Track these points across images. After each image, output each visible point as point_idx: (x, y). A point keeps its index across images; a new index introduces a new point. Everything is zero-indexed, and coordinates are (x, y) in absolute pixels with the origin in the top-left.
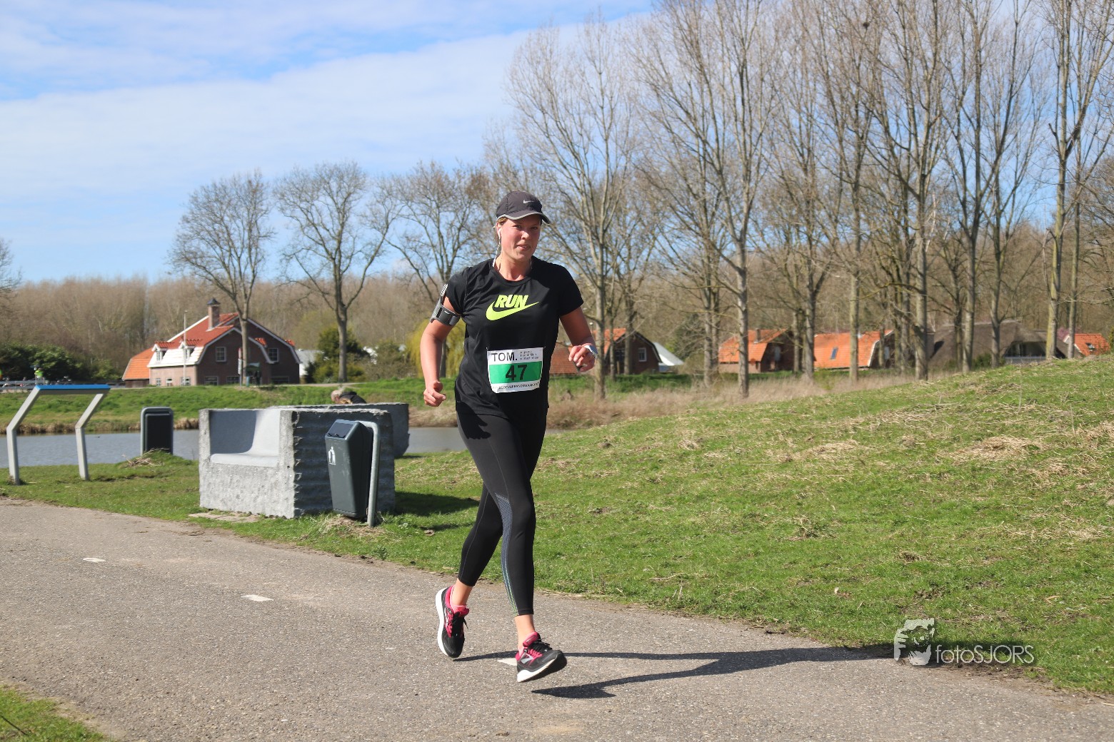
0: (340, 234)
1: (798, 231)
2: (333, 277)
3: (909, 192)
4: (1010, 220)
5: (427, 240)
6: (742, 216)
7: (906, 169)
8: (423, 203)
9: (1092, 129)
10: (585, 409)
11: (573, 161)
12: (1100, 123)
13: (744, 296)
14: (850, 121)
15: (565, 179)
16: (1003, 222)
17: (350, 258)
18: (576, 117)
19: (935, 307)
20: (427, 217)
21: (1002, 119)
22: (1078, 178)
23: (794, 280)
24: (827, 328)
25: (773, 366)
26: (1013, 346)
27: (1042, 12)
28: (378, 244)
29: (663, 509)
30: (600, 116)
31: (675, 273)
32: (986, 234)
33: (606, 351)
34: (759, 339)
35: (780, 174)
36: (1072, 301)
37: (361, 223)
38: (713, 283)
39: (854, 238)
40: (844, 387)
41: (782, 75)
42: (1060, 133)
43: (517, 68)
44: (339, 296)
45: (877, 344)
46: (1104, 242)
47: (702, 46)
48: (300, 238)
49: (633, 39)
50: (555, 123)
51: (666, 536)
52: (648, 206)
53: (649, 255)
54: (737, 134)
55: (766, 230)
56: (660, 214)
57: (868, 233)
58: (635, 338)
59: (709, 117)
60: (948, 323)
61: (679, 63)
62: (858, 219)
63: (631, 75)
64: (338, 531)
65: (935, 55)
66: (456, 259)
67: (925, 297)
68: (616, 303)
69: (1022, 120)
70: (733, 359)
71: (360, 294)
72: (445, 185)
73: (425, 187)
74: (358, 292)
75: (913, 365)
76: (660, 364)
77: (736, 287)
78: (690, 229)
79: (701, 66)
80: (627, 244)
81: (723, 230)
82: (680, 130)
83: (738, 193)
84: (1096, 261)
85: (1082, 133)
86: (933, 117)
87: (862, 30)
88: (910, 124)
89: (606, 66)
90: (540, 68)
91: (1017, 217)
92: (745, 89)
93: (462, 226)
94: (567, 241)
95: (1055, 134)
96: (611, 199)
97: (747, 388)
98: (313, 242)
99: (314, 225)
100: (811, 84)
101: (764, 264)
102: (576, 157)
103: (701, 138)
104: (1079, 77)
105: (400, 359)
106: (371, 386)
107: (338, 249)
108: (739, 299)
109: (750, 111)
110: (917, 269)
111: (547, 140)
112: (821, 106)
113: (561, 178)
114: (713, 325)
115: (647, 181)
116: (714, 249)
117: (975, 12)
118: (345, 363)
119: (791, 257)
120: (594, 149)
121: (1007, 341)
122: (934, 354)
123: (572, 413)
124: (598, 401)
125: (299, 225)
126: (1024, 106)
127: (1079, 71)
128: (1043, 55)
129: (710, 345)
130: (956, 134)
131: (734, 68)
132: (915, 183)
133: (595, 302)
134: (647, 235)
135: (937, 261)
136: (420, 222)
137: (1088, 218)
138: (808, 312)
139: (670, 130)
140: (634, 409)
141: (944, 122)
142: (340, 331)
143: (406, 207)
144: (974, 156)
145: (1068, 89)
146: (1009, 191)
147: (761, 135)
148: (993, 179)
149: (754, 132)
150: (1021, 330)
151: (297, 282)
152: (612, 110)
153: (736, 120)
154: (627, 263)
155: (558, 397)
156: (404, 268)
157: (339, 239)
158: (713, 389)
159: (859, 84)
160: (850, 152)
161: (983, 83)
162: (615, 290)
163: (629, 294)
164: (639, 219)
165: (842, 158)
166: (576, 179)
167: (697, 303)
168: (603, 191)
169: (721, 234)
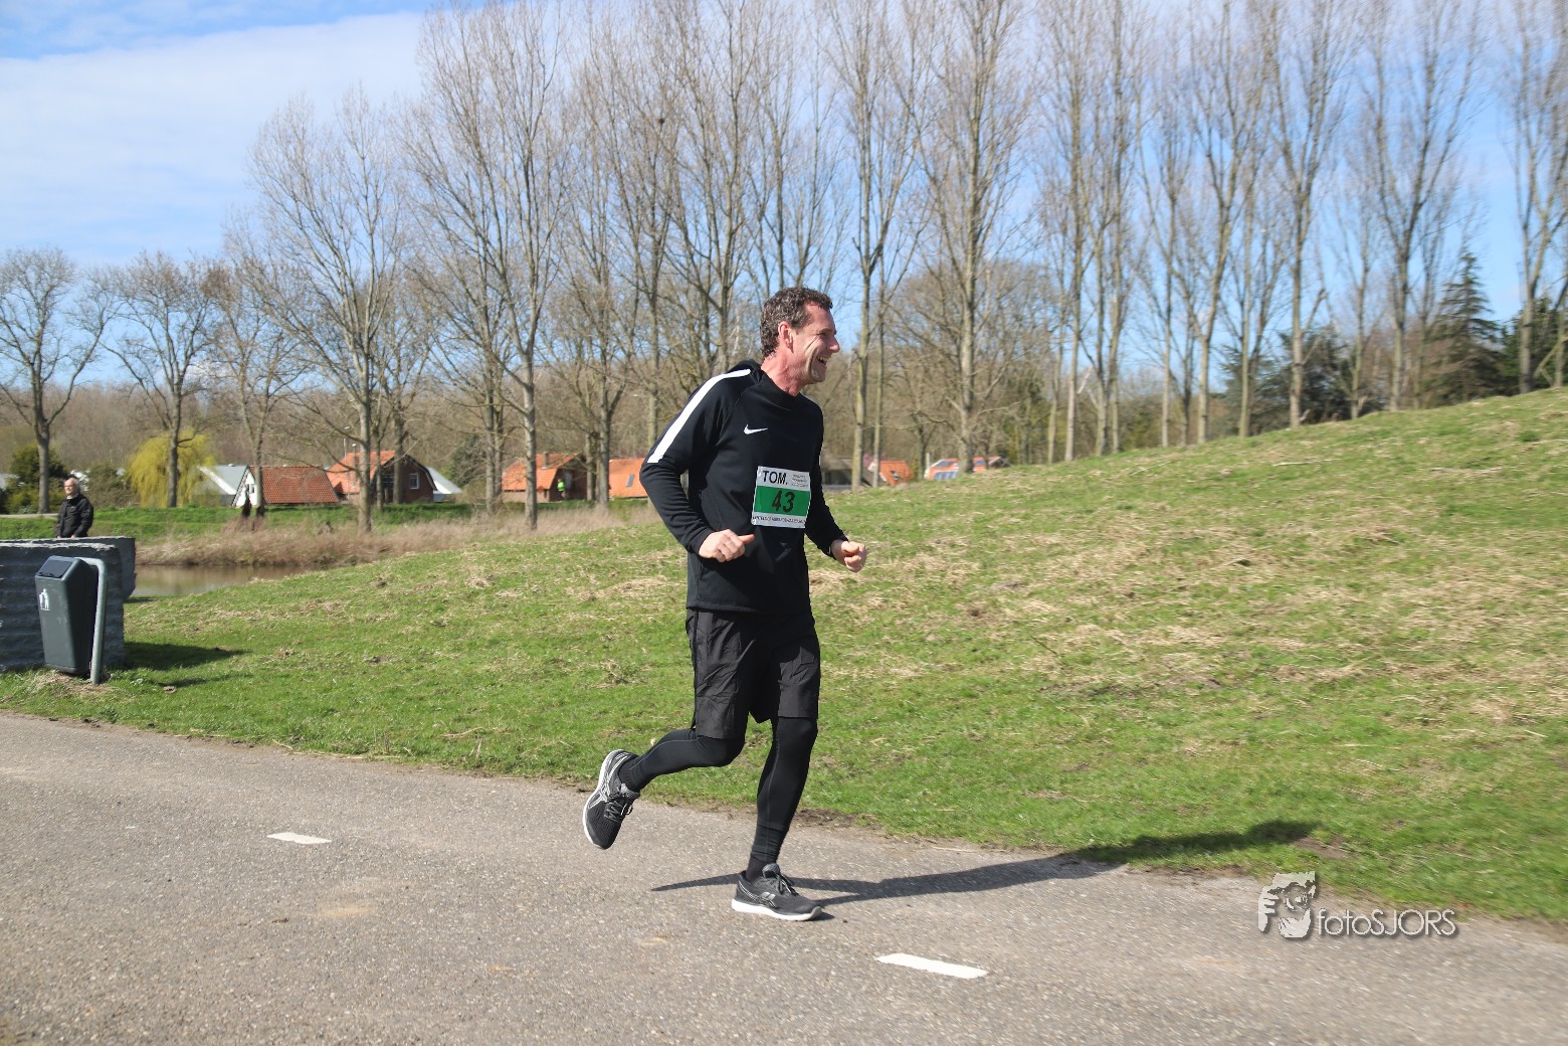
0: (40, 335)
1: (591, 343)
2: (31, 386)
3: (710, 304)
5: (150, 343)
6: (529, 326)
7: (707, 280)
8: (147, 300)
9: (894, 246)
10: (347, 544)
11: (333, 258)
12: (902, 238)
13: (532, 416)
14: (646, 226)
15: (324, 278)
17: (53, 363)
20: (153, 317)
21: (805, 231)
22: (882, 296)
23: (587, 400)
24: (623, 453)
27: (843, 122)
28: (90, 347)
29: (452, 655)
30: (364, 207)
31: (452, 388)
33: (372, 477)
34: (548, 464)
35: (571, 281)
36: (878, 426)
37: (68, 322)
38: (496, 401)
39: (653, 355)
42: (863, 248)
43: (263, 148)
44: (39, 411)
46: (909, 365)
47: (481, 133)
49: (401, 122)
50: (310, 214)
51: (458, 687)
52: (421, 312)
53: (422, 368)
54: (523, 233)
55: (555, 342)
56: (435, 321)
57: (668, 349)
58: (406, 463)
59: (490, 213)
61: (454, 151)
62: (656, 332)
63: (399, 162)
64: (51, 690)
65: (736, 157)
66: (189, 367)
68: (384, 422)
69: (825, 233)
70: (519, 487)
71: (67, 407)
72: (176, 280)
73: (150, 282)
74: (65, 404)
76: (435, 492)
77: (523, 405)
78: (470, 339)
80: (397, 353)
81: (507, 341)
82: (459, 227)
83: (524, 299)
84: (900, 385)
85: (885, 249)
86: (734, 223)
87: (657, 125)
88: (710, 229)
89: (369, 151)
90: (291, 147)
92: (531, 184)
93: (196, 329)
94: (326, 348)
95: (859, 249)
96: (377, 302)
97: (535, 520)
98: (5, 344)
99: (6, 323)
100: (603, 182)
101: (553, 381)
102: (335, 253)
103: (481, 236)
104: (880, 190)
105: (118, 485)
107: (38, 352)
108: (526, 420)
109: (537, 209)
111: (300, 233)
112: (614, 206)
113: (319, 277)
114: (496, 448)
115: (419, 285)
116: (496, 362)
117: (775, 115)
118: (47, 489)
119: (583, 373)
120: (357, 244)
123: (332, 548)
124: (362, 535)
126: (827, 217)
127: (880, 184)
128: (845, 165)
129: (493, 471)
130: (758, 243)
131: (518, 160)
132: (716, 295)
133: (358, 422)
134: (420, 345)
136: (143, 323)
137: (891, 339)
138: (602, 435)
139: (445, 227)
140: (406, 544)
141: (746, 231)
142: (41, 451)
143: (126, 305)
144: (777, 268)
145: (870, 203)
147: (549, 236)
149: (540, 233)
152: (377, 200)
153: (521, 218)
154: (397, 376)
155: (315, 530)
156: (123, 377)
157: (39, 340)
158: (497, 521)
159: (655, 184)
160: (647, 258)
161: (785, 192)
162: (381, 404)
163: (398, 411)
164: (410, 326)
165: (639, 265)
166: (336, 278)
167: (477, 422)
168: (367, 293)
169: (504, 346)
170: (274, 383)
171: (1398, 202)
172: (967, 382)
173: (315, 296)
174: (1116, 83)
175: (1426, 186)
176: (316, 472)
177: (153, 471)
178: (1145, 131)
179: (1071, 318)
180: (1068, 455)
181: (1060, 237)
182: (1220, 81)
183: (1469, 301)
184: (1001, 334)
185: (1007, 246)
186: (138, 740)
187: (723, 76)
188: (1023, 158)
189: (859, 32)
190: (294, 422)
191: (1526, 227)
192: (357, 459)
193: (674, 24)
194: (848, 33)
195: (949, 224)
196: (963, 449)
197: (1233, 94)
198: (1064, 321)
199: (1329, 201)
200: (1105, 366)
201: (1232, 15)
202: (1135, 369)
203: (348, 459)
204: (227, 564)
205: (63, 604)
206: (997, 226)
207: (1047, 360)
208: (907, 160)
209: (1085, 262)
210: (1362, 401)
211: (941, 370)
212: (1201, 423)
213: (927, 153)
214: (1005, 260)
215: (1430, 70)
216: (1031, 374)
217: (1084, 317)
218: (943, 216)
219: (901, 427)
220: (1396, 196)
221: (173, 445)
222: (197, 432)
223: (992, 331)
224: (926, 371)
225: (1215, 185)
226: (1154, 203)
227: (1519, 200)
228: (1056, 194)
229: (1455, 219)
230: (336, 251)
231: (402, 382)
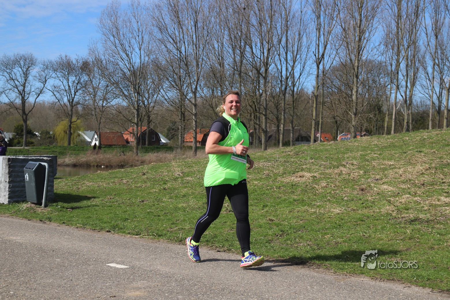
0: (25, 83)
1: (217, 89)
2: (21, 102)
3: (260, 75)
4: (298, 88)
5: (62, 87)
6: (195, 83)
7: (259, 67)
8: (62, 72)
9: (328, 54)
10: (130, 160)
11: (126, 58)
12: (331, 51)
13: (196, 115)
14: (238, 46)
15: (123, 65)
16: (295, 89)
17: (29, 94)
18: (128, 40)
19: (269, 121)
20: (63, 78)
21: (296, 49)
22: (323, 72)
26: (298, 138)
27: (310, 8)
28: (42, 89)
30: (138, 39)
31: (167, 105)
32: (289, 93)
33: (138, 136)
34: (200, 132)
35: (210, 66)
36: (321, 120)
37: (34, 80)
38: (183, 110)
41: (211, 26)
42: (317, 55)
43: (103, 18)
44: (24, 110)
46: (332, 98)
47: (179, 13)
48: (7, 85)
49: (151, 9)
50: (119, 42)
52: (157, 77)
53: (157, 97)
54: (194, 50)
55: (204, 88)
56: (162, 81)
57: (244, 91)
58: (151, 131)
59: (182, 42)
60: (274, 128)
61: (170, 20)
62: (241, 85)
63: (150, 23)
64: (29, 209)
65: (271, 22)
66: (76, 96)
67: (266, 118)
68: (143, 117)
69: (303, 50)
70: (191, 141)
71: (33, 110)
72: (72, 65)
73: (63, 66)
74: (33, 109)
75: (261, 144)
76: (160, 142)
77: (192, 111)
78: (174, 87)
79: (179, 21)
80: (148, 92)
82: (170, 47)
83: (194, 73)
84: (329, 105)
85: (325, 56)
86: (270, 46)
87: (242, 10)
88: (261, 48)
89: (140, 19)
90: (112, 18)
91: (301, 87)
92: (197, 32)
93: (78, 82)
94: (123, 90)
95: (315, 55)
96: (142, 73)
97: (196, 151)
98: (12, 87)
99: (13, 79)
100: (223, 31)
101: (203, 102)
102: (127, 56)
103: (178, 50)
104: (324, 35)
105: (50, 137)
106: (37, 148)
107: (24, 89)
108: (193, 116)
109: (199, 41)
110: (263, 106)
111: (115, 49)
112: (227, 40)
113: (121, 64)
114: (183, 126)
115: (156, 68)
116: (183, 96)
117: (286, 6)
118: (26, 138)
119: (214, 100)
120: (135, 53)
121: (296, 136)
122: (269, 140)
123: (124, 161)
124: (135, 157)
125: (6, 79)
126: (304, 44)
127: (324, 31)
128: (311, 25)
129: (181, 135)
130: (278, 53)
131: (192, 23)
132: (262, 72)
133: (134, 116)
134: (156, 89)
135: (271, 103)
136: (60, 80)
137: (327, 89)
139: (166, 47)
140: (150, 160)
141: (274, 48)
142: (24, 125)
143: (54, 74)
144: (285, 63)
145: (320, 38)
146: (298, 77)
147: (203, 50)
148: (292, 72)
149: (200, 49)
150: (301, 131)
151: (5, 103)
152: (142, 37)
153: (193, 44)
154: (148, 100)
155: (119, 154)
156: (53, 99)
157: (24, 86)
158: (182, 153)
159: (241, 32)
160: (238, 59)
161: (288, 34)
162: (143, 111)
163: (148, 113)
164: (153, 82)
165: (235, 61)
166: (127, 65)
167: (176, 117)
168: (138, 70)
169: (186, 90)
170: (105, 101)
172: (354, 105)
173: (120, 71)
176: (119, 134)
177: (62, 132)
179: (395, 81)
180: (392, 132)
181: (391, 50)
184: (367, 87)
185: (371, 54)
186: (59, 228)
188: (378, 21)
190: (112, 116)
192: (133, 129)
195: (350, 46)
196: (352, 130)
198: (392, 82)
200: (407, 99)
202: (419, 100)
203: (130, 130)
204: (87, 166)
205: (33, 178)
206: (367, 47)
207: (385, 97)
208: (334, 22)
209: (400, 62)
211: (345, 100)
212: (445, 121)
213: (342, 20)
214: (370, 60)
216: (379, 101)
217: (400, 81)
218: (347, 43)
219: (329, 121)
221: (69, 124)
222: (78, 119)
223: (364, 86)
224: (339, 100)
226: (429, 38)
228: (391, 35)
230: (127, 55)
231: (150, 102)
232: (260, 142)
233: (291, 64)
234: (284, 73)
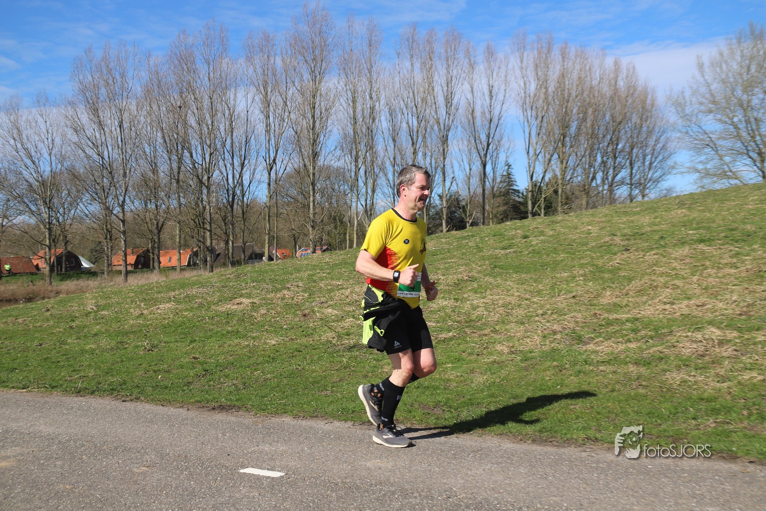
1: (151, 202)
3: (202, 184)
4: (248, 197)
6: (123, 194)
7: (201, 174)
9: (281, 160)
10: (40, 291)
11: (32, 165)
12: (284, 157)
13: (124, 233)
14: (174, 151)
15: (28, 174)
16: (245, 198)
18: (34, 143)
19: (216, 237)
21: (243, 153)
22: (276, 180)
23: (150, 226)
24: (166, 248)
25: (140, 267)
26: (251, 255)
27: (258, 108)
30: (47, 143)
31: (88, 221)
32: (238, 204)
33: (52, 261)
34: (133, 253)
35: (141, 174)
36: (275, 235)
38: (109, 226)
39: (178, 206)
40: (175, 276)
41: (140, 127)
42: (268, 160)
45: (190, 255)
46: (288, 209)
47: (100, 112)
50: (21, 146)
52: (73, 188)
53: (75, 213)
54: (119, 154)
55: (135, 201)
56: (80, 193)
57: (184, 203)
58: (68, 254)
59: (104, 146)
60: (222, 245)
61: (88, 119)
63: (63, 124)
65: (212, 123)
67: (211, 234)
68: (57, 237)
69: (252, 154)
70: (119, 263)
75: (207, 265)
76: (82, 267)
77: (120, 229)
78: (96, 200)
79: (100, 121)
80: (63, 206)
81: (113, 201)
82: (90, 152)
83: (120, 183)
84: (284, 217)
85: (277, 161)
86: (212, 151)
87: (178, 109)
88: (202, 153)
89: (49, 118)
90: (12, 117)
91: (251, 197)
92: (122, 133)
94: (30, 205)
95: (266, 161)
96: (53, 184)
97: (127, 277)
100: (155, 133)
101: (134, 218)
103: (100, 156)
104: (274, 136)
108: (122, 235)
109: (125, 144)
110: (207, 220)
111: (17, 154)
112: (160, 143)
113: (26, 174)
114: (109, 247)
115: (73, 176)
116: (108, 210)
117: (229, 105)
119: (148, 213)
120: (44, 159)
121: (248, 253)
122: (216, 259)
123: (33, 293)
124: (48, 286)
126: (252, 148)
127: (274, 134)
129: (107, 257)
131: (117, 123)
132: (205, 180)
133: (45, 237)
134: (74, 203)
135: (217, 216)
137: (281, 198)
138: (156, 240)
139: (84, 151)
140: (68, 290)
141: (217, 153)
144: (231, 169)
145: (270, 142)
146: (247, 185)
147: (131, 155)
148: (240, 180)
149: (127, 154)
150: (255, 247)
152: (53, 140)
153: (118, 148)
154: (64, 217)
155: (26, 285)
158: (110, 279)
159: (178, 134)
160: (175, 165)
161: (234, 136)
162: (57, 230)
163: (64, 231)
164: (69, 194)
165: (171, 168)
166: (34, 174)
167: (101, 236)
168: (48, 179)
169: (112, 203)
170: (5, 220)
171: (481, 142)
172: (312, 216)
173: (25, 182)
174: (371, 95)
175: (492, 136)
176: (27, 259)
178: (383, 113)
179: (355, 189)
180: (355, 246)
181: (349, 156)
182: (411, 94)
183: (509, 182)
184: (326, 196)
185: (328, 159)
187: (206, 89)
188: (333, 123)
189: (264, 71)
190: (15, 237)
191: (528, 153)
192: (46, 253)
193: (185, 67)
194: (259, 71)
195: (303, 150)
196: (311, 244)
197: (416, 99)
198: (352, 190)
199: (455, 142)
201: (415, 68)
203: (41, 253)
206: (323, 152)
207: (346, 206)
208: (285, 124)
209: (360, 166)
210: (470, 222)
213: (293, 122)
214: (327, 165)
215: (491, 92)
216: (339, 212)
217: (360, 188)
218: (300, 147)
219: (285, 235)
220: (480, 140)
223: (322, 194)
225: (410, 135)
226: (386, 142)
227: (525, 142)
228: (347, 138)
229: (503, 149)
230: (34, 163)
231: (66, 219)
232: (206, 261)
233: (238, 170)
234: (230, 181)
